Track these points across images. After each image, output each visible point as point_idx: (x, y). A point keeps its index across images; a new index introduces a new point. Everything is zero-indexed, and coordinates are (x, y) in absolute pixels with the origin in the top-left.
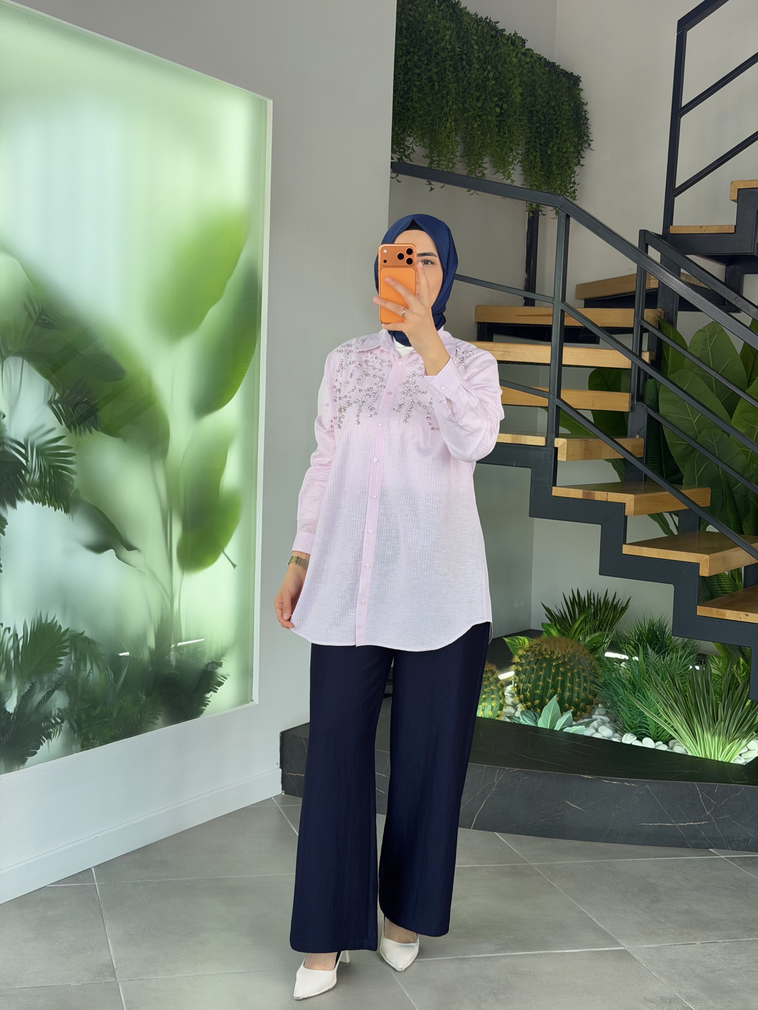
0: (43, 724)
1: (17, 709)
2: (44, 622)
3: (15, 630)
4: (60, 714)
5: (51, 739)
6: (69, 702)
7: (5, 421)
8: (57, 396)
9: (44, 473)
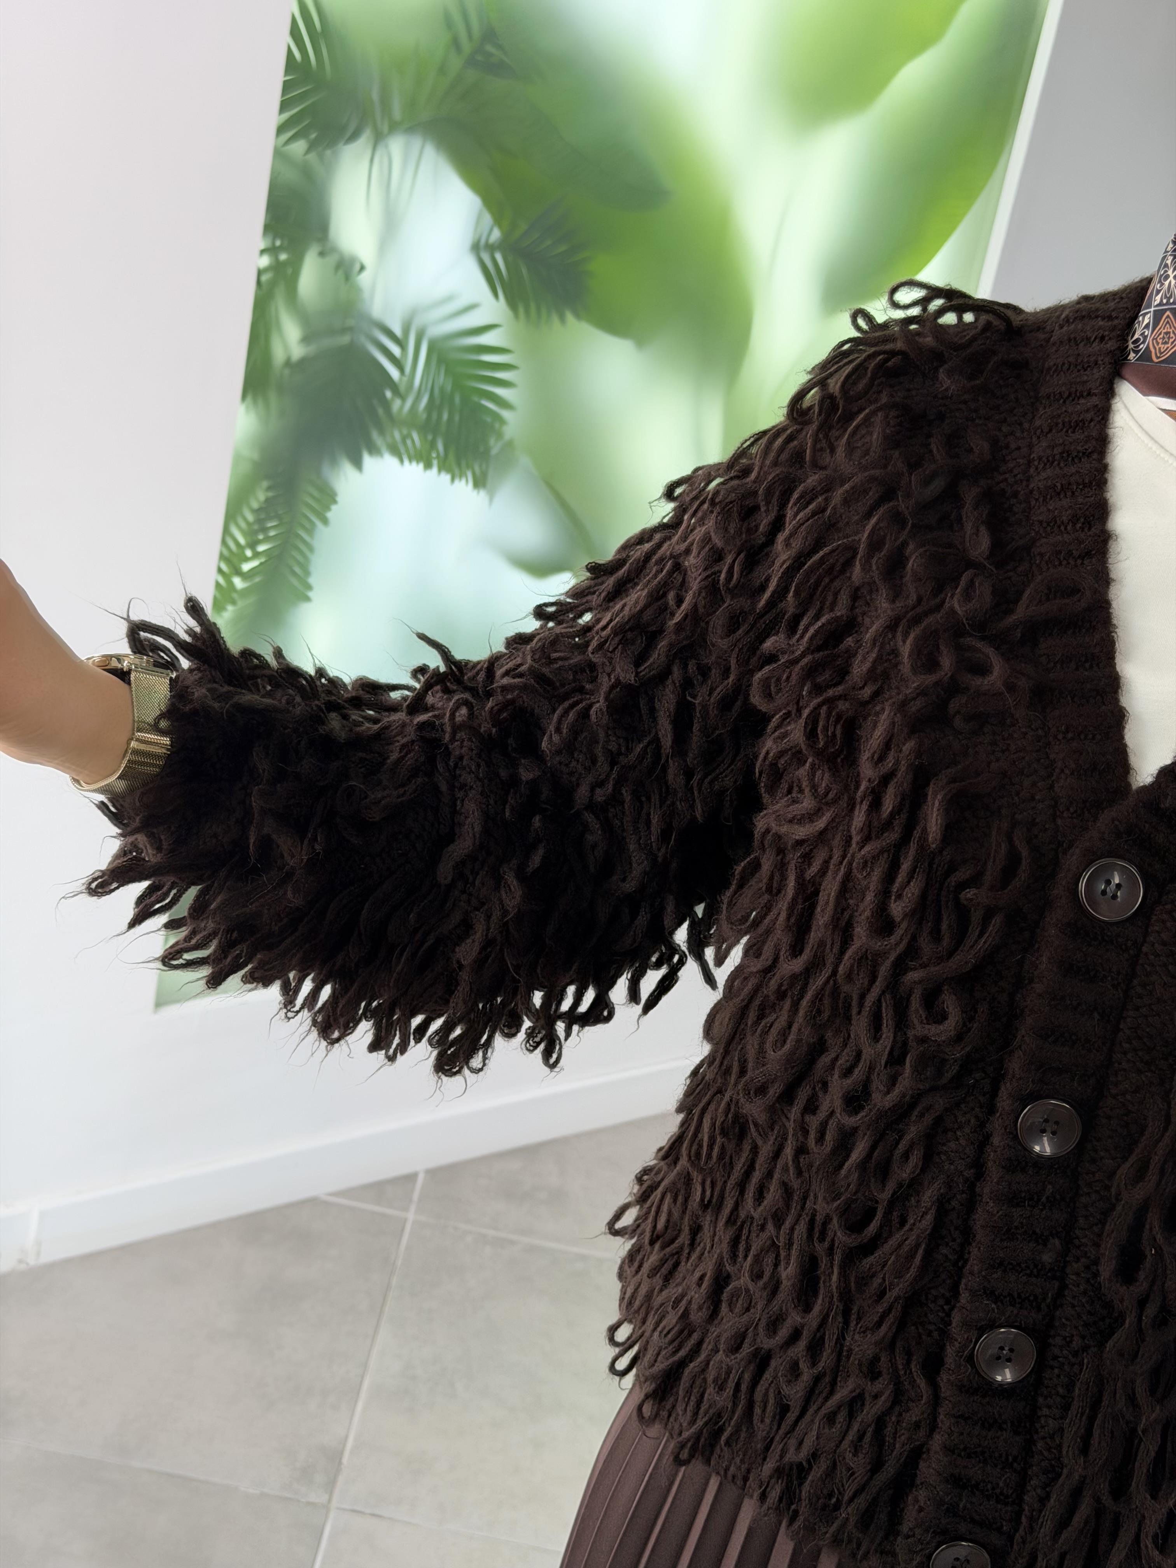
7: (364, 280)
8: (496, 235)
9: (438, 402)
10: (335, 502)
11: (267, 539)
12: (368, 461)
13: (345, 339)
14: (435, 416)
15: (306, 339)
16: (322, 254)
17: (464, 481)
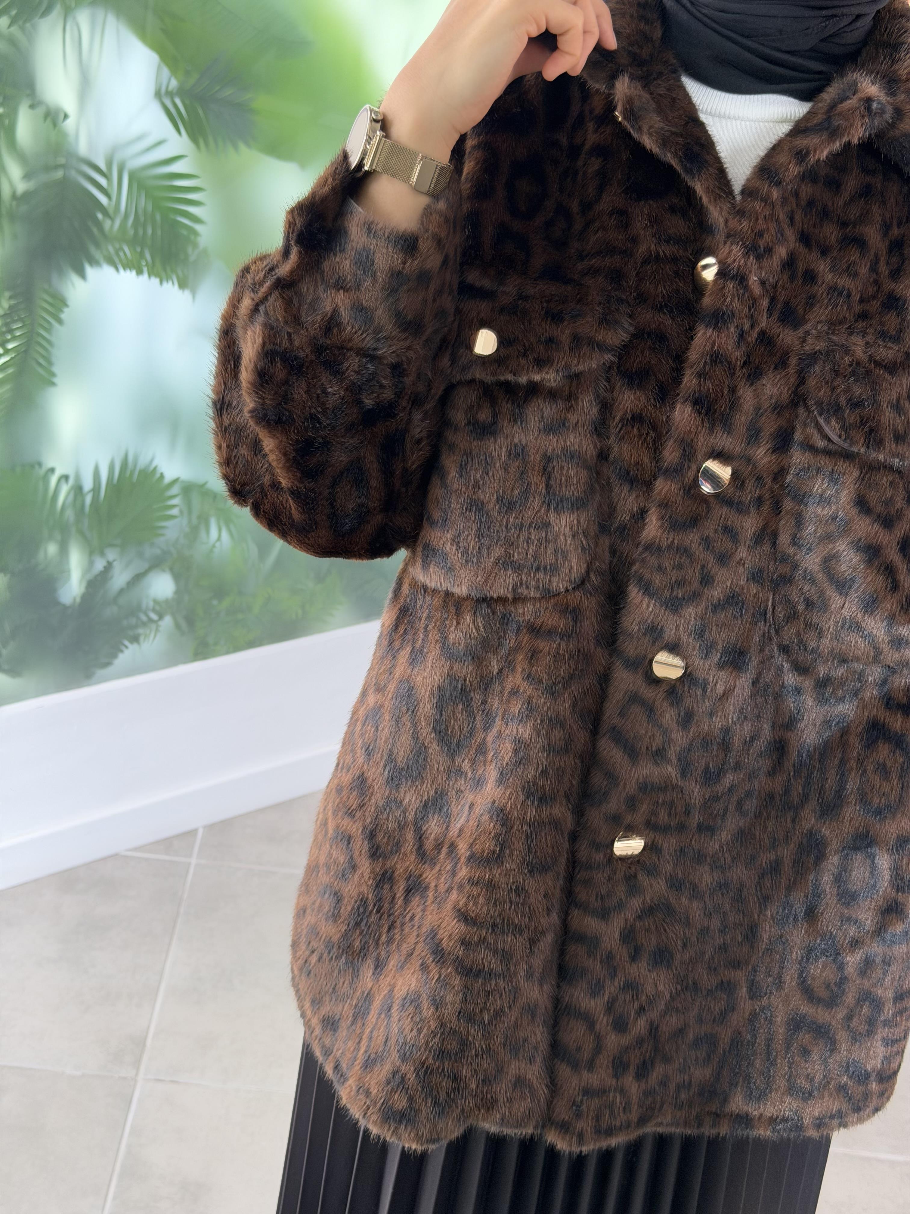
0: (125, 623)
3: (78, 477)
4: (157, 608)
5: (139, 643)
6: (176, 589)
7: (70, 125)
8: (174, 84)
9: (142, 219)
11: (14, 338)
13: (59, 174)
14: (141, 232)
15: (27, 176)
16: (32, 107)
17: (170, 283)
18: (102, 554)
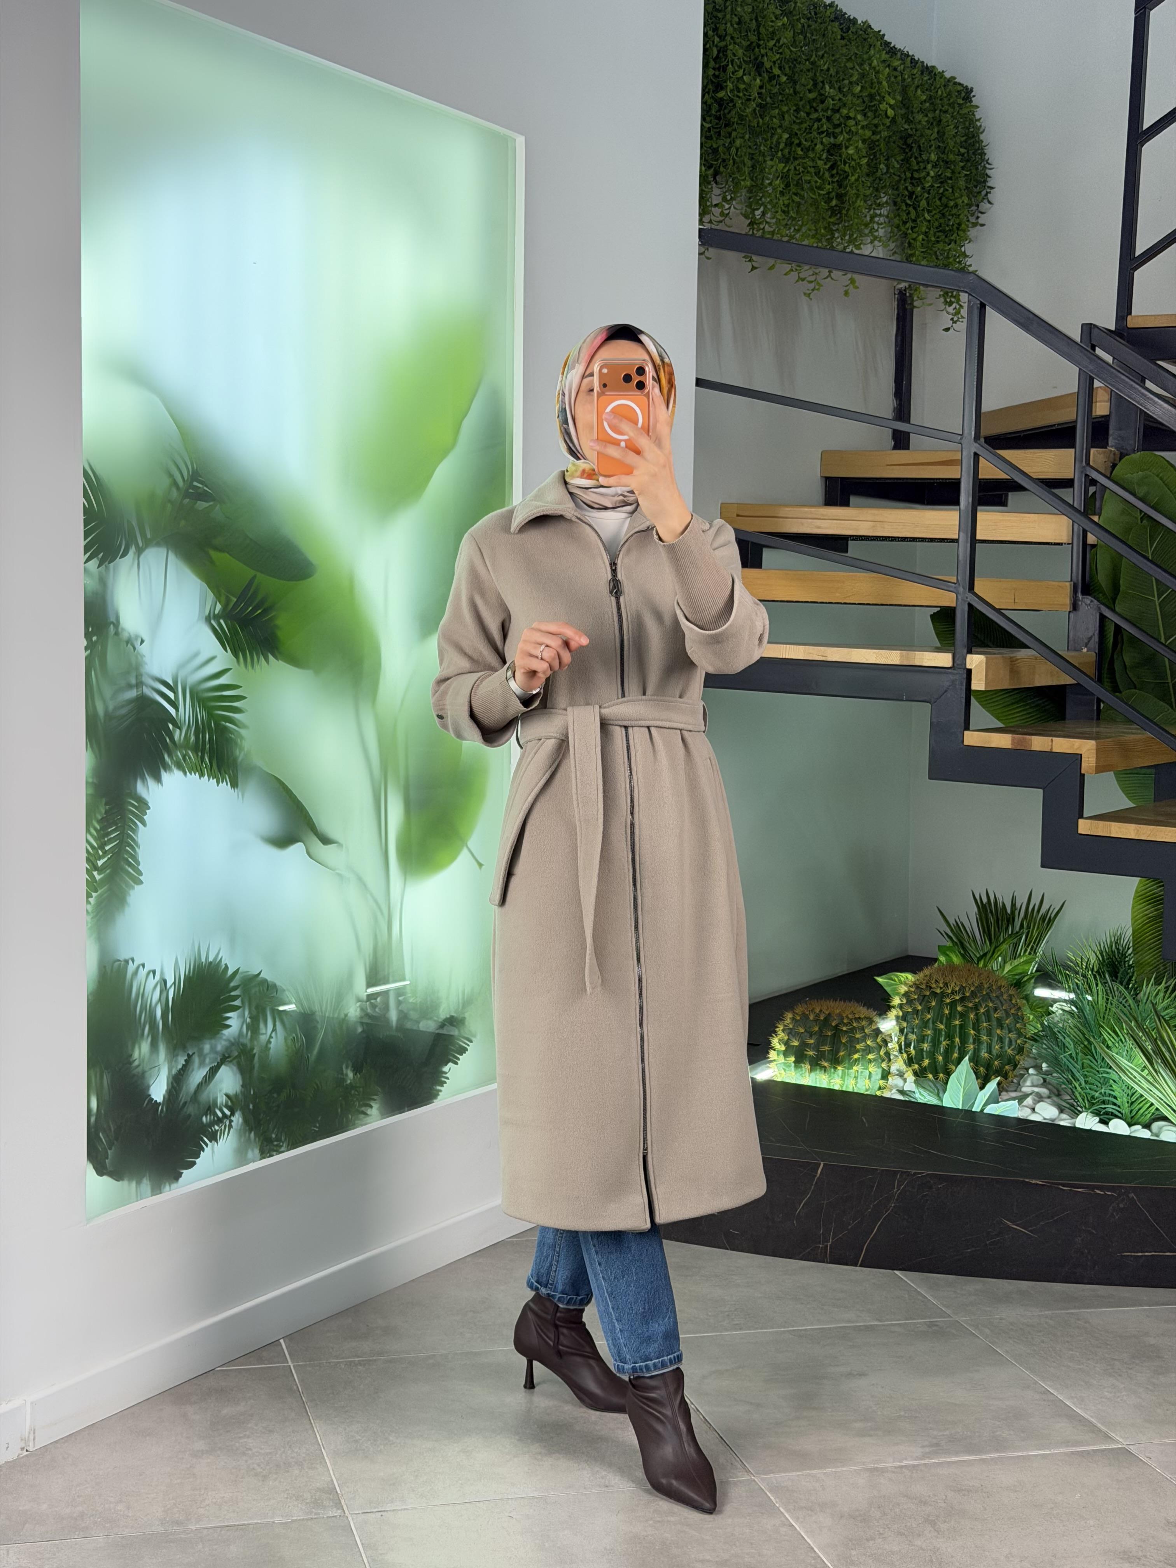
0: (204, 1119)
1: (167, 1097)
2: (203, 960)
3: (162, 973)
4: (230, 1104)
5: (216, 1141)
6: (241, 1083)
7: (143, 649)
8: (219, 607)
9: (201, 727)
10: (149, 808)
11: (111, 841)
12: (165, 776)
13: (136, 692)
14: (201, 739)
15: (114, 695)
16: (117, 633)
17: (224, 782)
18: (184, 1048)
